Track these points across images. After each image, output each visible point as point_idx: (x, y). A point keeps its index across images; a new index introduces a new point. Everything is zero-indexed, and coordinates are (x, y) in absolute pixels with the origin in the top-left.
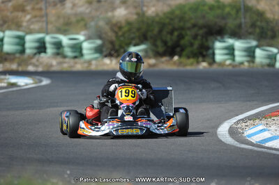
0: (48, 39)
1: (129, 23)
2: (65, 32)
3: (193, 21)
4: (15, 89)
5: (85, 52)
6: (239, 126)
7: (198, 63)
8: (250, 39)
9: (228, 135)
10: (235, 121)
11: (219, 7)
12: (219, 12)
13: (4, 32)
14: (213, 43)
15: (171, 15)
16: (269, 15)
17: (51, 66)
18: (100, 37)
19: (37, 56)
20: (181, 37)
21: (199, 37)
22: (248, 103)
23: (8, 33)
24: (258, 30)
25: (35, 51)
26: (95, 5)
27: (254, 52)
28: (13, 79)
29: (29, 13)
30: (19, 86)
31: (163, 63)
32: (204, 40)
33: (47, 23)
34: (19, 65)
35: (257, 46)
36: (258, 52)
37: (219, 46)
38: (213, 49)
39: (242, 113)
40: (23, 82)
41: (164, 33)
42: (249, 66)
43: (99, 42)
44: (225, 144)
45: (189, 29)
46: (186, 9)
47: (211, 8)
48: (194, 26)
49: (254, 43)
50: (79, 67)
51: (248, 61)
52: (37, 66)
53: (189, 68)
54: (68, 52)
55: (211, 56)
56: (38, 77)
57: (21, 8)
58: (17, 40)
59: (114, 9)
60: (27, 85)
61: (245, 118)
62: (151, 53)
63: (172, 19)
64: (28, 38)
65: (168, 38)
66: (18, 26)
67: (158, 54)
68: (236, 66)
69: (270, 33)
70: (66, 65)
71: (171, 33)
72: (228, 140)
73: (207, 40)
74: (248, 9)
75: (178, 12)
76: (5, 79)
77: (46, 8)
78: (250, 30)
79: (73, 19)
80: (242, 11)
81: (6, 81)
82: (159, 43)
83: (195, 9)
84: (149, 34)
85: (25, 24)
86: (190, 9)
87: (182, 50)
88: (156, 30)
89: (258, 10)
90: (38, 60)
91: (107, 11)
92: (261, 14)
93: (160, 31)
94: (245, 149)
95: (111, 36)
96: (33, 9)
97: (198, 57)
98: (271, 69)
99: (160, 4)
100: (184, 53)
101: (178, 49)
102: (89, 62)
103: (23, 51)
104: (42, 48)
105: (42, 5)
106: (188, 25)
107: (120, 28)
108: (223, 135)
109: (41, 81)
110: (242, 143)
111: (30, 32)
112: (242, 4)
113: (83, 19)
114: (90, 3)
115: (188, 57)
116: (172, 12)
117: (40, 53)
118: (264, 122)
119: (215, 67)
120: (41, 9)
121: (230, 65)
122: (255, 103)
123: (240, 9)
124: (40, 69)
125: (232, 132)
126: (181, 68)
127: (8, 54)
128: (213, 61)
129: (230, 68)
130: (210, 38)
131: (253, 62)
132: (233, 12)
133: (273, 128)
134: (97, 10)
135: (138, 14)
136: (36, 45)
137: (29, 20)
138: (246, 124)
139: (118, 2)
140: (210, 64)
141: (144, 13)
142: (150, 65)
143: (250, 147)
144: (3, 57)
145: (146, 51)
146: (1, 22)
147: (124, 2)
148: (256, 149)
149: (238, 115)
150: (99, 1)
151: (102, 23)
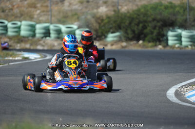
0: (52, 27)
1: (108, 17)
2: (63, 23)
3: (153, 17)
4: (27, 61)
6: (182, 90)
7: (156, 46)
8: (192, 29)
9: (174, 96)
10: (179, 87)
11: (171, 7)
12: (171, 10)
13: (21, 21)
14: (167, 32)
15: (138, 12)
17: (54, 46)
18: (88, 26)
19: (44, 38)
20: (144, 27)
21: (157, 28)
22: (189, 74)
23: (24, 23)
25: (42, 35)
26: (85, 4)
28: (26, 55)
29: (39, 9)
30: (31, 59)
31: (131, 45)
32: (161, 30)
33: (51, 16)
34: (31, 45)
37: (170, 34)
38: (167, 36)
39: (185, 81)
40: (33, 56)
41: (133, 24)
42: (192, 48)
45: (150, 22)
46: (149, 8)
47: (166, 8)
48: (154, 20)
51: (191, 45)
52: (43, 46)
53: (150, 49)
55: (165, 41)
57: (33, 6)
58: (30, 28)
59: (98, 7)
60: (36, 59)
61: (187, 84)
62: (123, 38)
63: (139, 15)
64: (38, 26)
65: (135, 28)
66: (31, 18)
67: (128, 39)
68: (183, 48)
71: (138, 25)
72: (174, 99)
73: (162, 30)
74: (191, 9)
75: (142, 10)
76: (21, 54)
77: (51, 6)
78: (193, 24)
79: (70, 14)
80: (188, 10)
81: (21, 56)
82: (129, 31)
83: (155, 7)
84: (123, 25)
85: (35, 16)
86: (151, 8)
87: (145, 36)
88: (128, 22)
90: (44, 42)
91: (93, 9)
93: (130, 23)
95: (96, 26)
96: (42, 6)
97: (156, 42)
99: (131, 4)
100: (146, 39)
101: (142, 36)
103: (34, 35)
104: (47, 33)
105: (48, 3)
106: (150, 19)
107: (102, 20)
108: (171, 96)
109: (46, 56)
110: (184, 101)
111: (40, 22)
112: (188, 5)
113: (76, 14)
114: (82, 3)
115: (149, 42)
116: (139, 10)
117: (46, 37)
119: (168, 49)
120: (47, 6)
121: (178, 47)
122: (194, 74)
123: (186, 8)
124: (46, 48)
125: (177, 94)
126: (144, 49)
127: (24, 37)
128: (167, 45)
129: (178, 49)
130: (165, 29)
132: (181, 11)
134: (86, 7)
135: (115, 11)
136: (43, 31)
137: (39, 14)
138: (187, 89)
139: (101, 2)
140: (164, 47)
141: (119, 11)
142: (123, 47)
143: (189, 105)
144: (20, 39)
145: (120, 37)
146: (19, 15)
147: (105, 3)
148: (193, 106)
149: (181, 82)
150: (88, 2)
151: (89, 17)
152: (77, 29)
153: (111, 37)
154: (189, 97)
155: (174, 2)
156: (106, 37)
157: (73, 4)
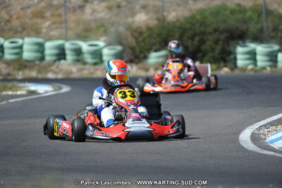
0: (68, 45)
1: (149, 29)
2: (84, 39)
3: (214, 26)
4: (34, 97)
5: (105, 58)
6: (262, 132)
7: (219, 68)
8: (272, 43)
9: (250, 142)
10: (257, 127)
11: (240, 11)
12: (240, 16)
13: (23, 38)
14: (235, 48)
15: (192, 20)
17: (71, 73)
18: (120, 43)
19: (57, 63)
20: (202, 42)
21: (221, 43)
22: (271, 108)
23: (27, 40)
24: (280, 34)
25: (54, 58)
26: (115, 10)
27: (276, 57)
28: (33, 87)
29: (48, 20)
30: (39, 94)
32: (226, 45)
33: (67, 29)
34: (39, 72)
35: (280, 51)
37: (240, 51)
38: (235, 54)
39: (264, 119)
40: (43, 89)
41: (185, 38)
42: (272, 71)
43: (119, 48)
44: (247, 150)
45: (210, 33)
46: (207, 14)
47: (233, 12)
48: (216, 30)
49: (276, 47)
50: (99, 74)
51: (270, 66)
52: (56, 73)
54: (88, 59)
55: (233, 61)
56: (57, 84)
57: (40, 15)
58: (36, 47)
59: (134, 14)
60: (46, 92)
61: (268, 124)
63: (193, 24)
64: (48, 45)
65: (189, 43)
66: (37, 33)
68: (258, 71)
70: (87, 72)
71: (192, 38)
72: (250, 146)
73: (228, 45)
74: (269, 13)
75: (198, 17)
76: (22, 87)
77: (66, 14)
78: (272, 35)
79: (93, 25)
80: (264, 15)
81: (25, 89)
83: (217, 12)
84: (170, 39)
85: (44, 31)
86: (212, 13)
87: (204, 55)
88: (177, 35)
89: (279, 14)
90: (58, 67)
91: (126, 17)
94: (268, 155)
95: (132, 41)
96: (53, 15)
97: (219, 63)
99: (181, 8)
100: (206, 58)
101: (200, 55)
103: (42, 58)
104: (61, 55)
105: (62, 11)
106: (210, 30)
107: (141, 33)
108: (245, 141)
109: (61, 88)
110: (265, 149)
111: (50, 39)
112: (264, 7)
113: (103, 25)
114: (110, 8)
116: (193, 17)
117: (59, 60)
119: (237, 72)
120: (60, 15)
121: (252, 69)
122: (278, 108)
123: (262, 12)
124: (60, 76)
125: (254, 138)
127: (27, 61)
128: (236, 66)
129: (252, 73)
130: (231, 43)
131: (275, 67)
132: (255, 17)
134: (116, 15)
135: (158, 19)
136: (56, 51)
137: (49, 27)
138: (268, 130)
139: (138, 7)
140: (232, 69)
141: (164, 19)
143: (272, 153)
144: (22, 64)
146: (20, 29)
147: (144, 7)
148: (278, 155)
149: (259, 121)
150: (119, 7)
151: (122, 29)
152: (104, 47)
153: (154, 58)
154: (272, 142)
155: (243, 4)
156: (146, 57)
157: (97, 11)
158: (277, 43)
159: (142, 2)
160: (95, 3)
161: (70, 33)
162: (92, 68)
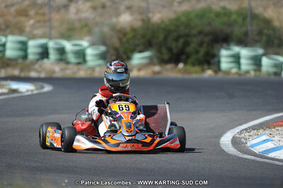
0: (51, 44)
1: (134, 30)
2: (68, 38)
3: (198, 28)
4: (16, 95)
5: (89, 58)
6: (243, 135)
7: (203, 71)
8: (256, 46)
9: (230, 146)
10: (238, 131)
11: (225, 14)
12: (225, 19)
13: (6, 36)
14: (219, 51)
15: (177, 22)
16: (276, 24)
17: (54, 72)
18: (104, 43)
19: (40, 62)
20: (187, 44)
21: (205, 45)
22: (252, 112)
23: (11, 38)
24: (264, 38)
25: (37, 57)
26: (100, 11)
27: (260, 61)
28: (15, 85)
29: (31, 18)
30: (20, 92)
31: (168, 70)
32: (210, 47)
33: (51, 28)
34: (22, 70)
35: (264, 55)
36: (265, 61)
37: (225, 55)
38: (219, 57)
39: (245, 123)
40: (25, 88)
41: (169, 40)
42: (255, 75)
43: (103, 48)
44: (228, 154)
45: (195, 36)
46: (192, 16)
47: (218, 15)
48: (200, 33)
49: (260, 51)
50: (82, 73)
51: (255, 70)
52: (37, 71)
53: (194, 76)
54: (72, 58)
56: (40, 83)
57: (24, 13)
58: (19, 46)
59: (118, 15)
60: (28, 91)
61: (249, 128)
62: (155, 61)
63: (178, 26)
64: (31, 43)
65: (174, 45)
66: (21, 31)
67: (163, 62)
68: (242, 74)
69: (276, 41)
70: (70, 72)
71: (177, 40)
72: (231, 150)
73: (212, 48)
74: (254, 17)
75: (183, 19)
76: (6, 85)
77: (50, 13)
78: (257, 38)
79: (77, 25)
80: (249, 19)
81: (7, 87)
82: (164, 50)
83: (202, 15)
84: (155, 41)
85: (28, 29)
86: (197, 16)
87: (188, 57)
88: (161, 37)
89: (264, 18)
90: (40, 66)
92: (268, 22)
93: (166, 38)
94: (248, 159)
95: (116, 43)
96: (37, 14)
97: (203, 65)
98: (277, 78)
100: (190, 60)
101: (183, 57)
102: (93, 69)
103: (25, 57)
104: (44, 53)
105: (46, 10)
106: (194, 32)
107: (125, 34)
108: (226, 145)
109: (43, 88)
110: (245, 153)
111: (33, 37)
113: (86, 25)
114: (94, 8)
115: (194, 65)
116: (178, 19)
117: (42, 58)
118: (268, 132)
119: (220, 75)
120: (44, 14)
121: (236, 73)
122: (260, 112)
123: (247, 16)
124: (43, 75)
125: (235, 142)
126: (186, 76)
127: (10, 59)
128: (218, 69)
129: (236, 77)
130: (216, 46)
132: (240, 20)
133: (277, 138)
134: (101, 15)
135: (143, 20)
136: (39, 50)
137: (32, 25)
138: (250, 134)
139: (122, 8)
140: (216, 72)
141: (149, 20)
142: (155, 73)
143: (252, 158)
144: (8, 63)
145: (150, 58)
146: (3, 27)
147: (129, 8)
148: (258, 159)
149: (241, 125)
150: (104, 7)
151: (106, 29)
152: (88, 47)
153: (138, 59)
154: (253, 146)
156: (129, 58)
157: (81, 11)
158: (261, 47)
159: (127, 3)
160: (80, 2)
161: (54, 32)
162: (75, 68)
